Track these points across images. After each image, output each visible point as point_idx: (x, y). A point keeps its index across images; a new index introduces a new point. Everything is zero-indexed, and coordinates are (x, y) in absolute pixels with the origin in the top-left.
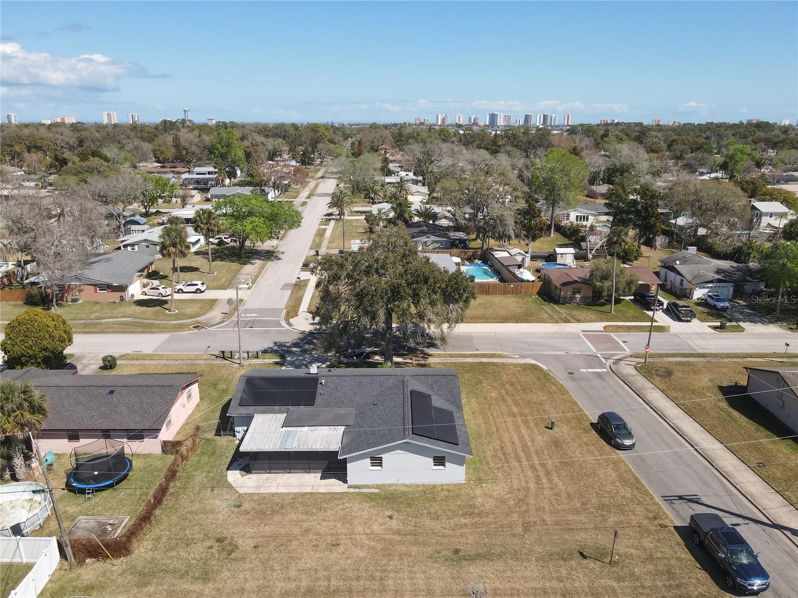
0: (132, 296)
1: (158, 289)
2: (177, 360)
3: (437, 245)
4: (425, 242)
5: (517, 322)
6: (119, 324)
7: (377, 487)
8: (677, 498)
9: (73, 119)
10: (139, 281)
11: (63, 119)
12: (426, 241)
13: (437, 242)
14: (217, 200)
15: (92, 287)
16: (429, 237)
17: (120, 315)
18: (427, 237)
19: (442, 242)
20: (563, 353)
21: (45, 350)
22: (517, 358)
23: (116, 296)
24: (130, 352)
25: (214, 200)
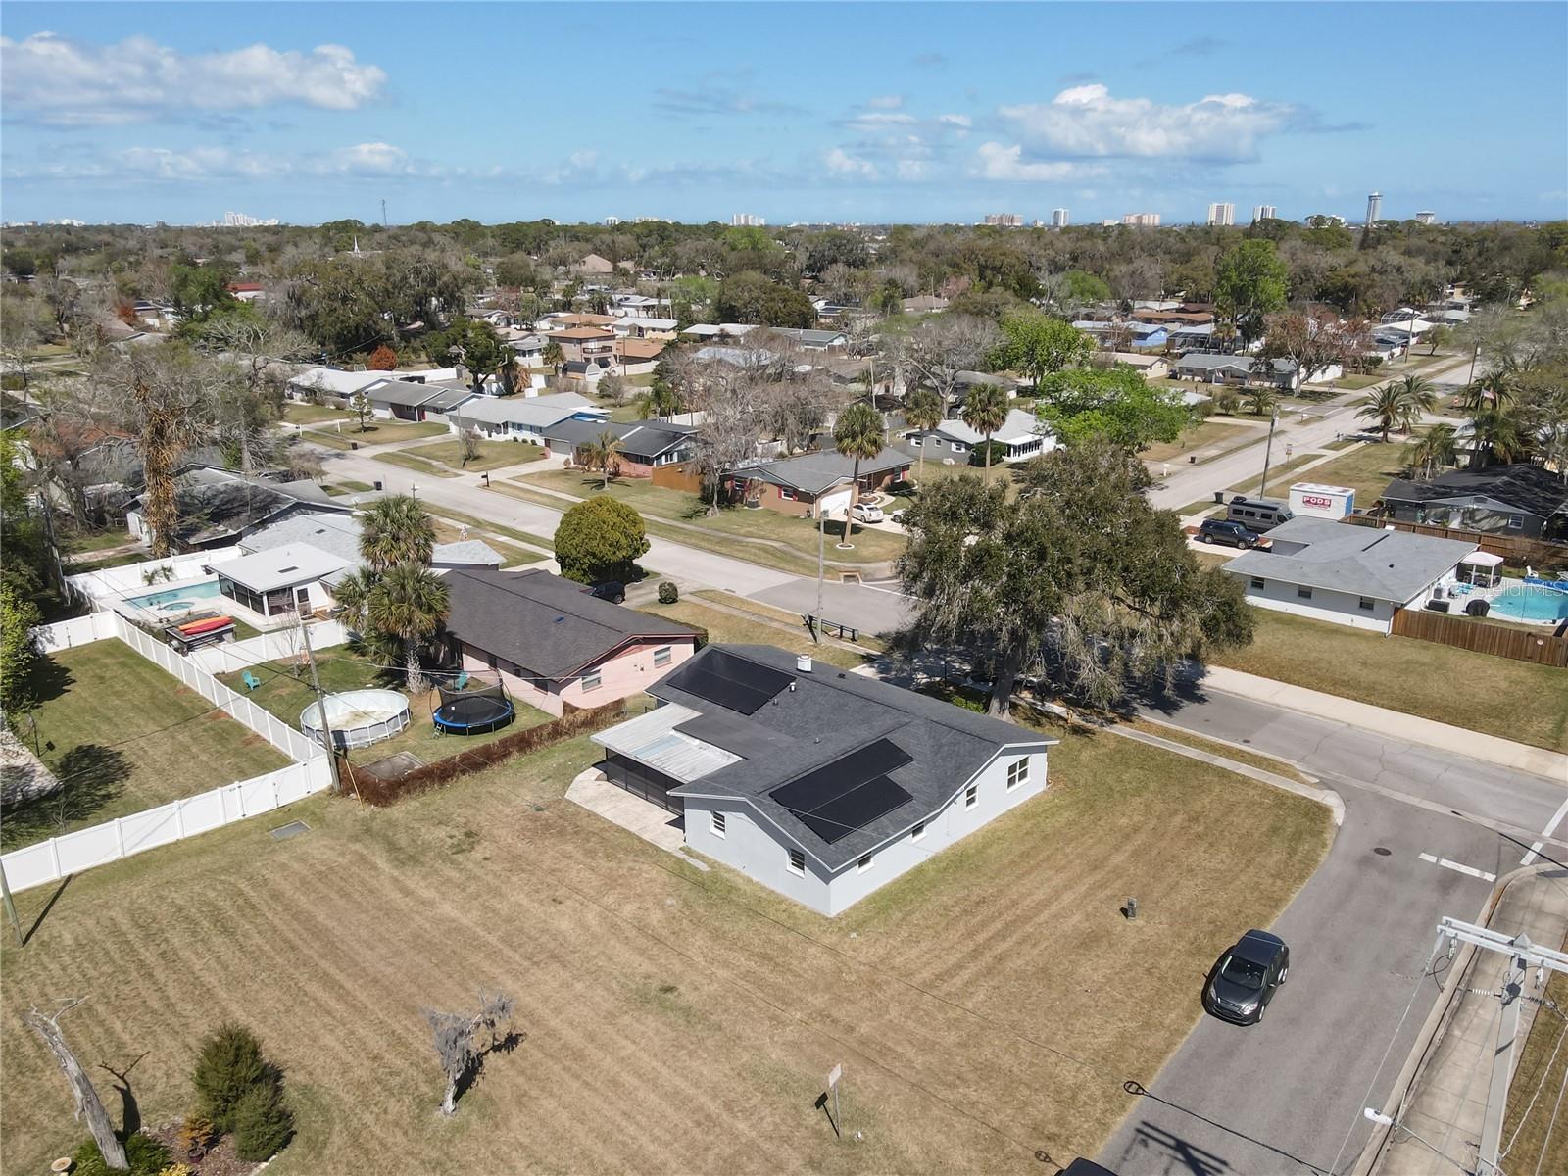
0: (826, 512)
1: (862, 508)
2: (753, 615)
3: (1503, 523)
4: (1472, 512)
5: (1439, 720)
6: (759, 549)
7: (713, 865)
8: (1172, 1142)
9: (1157, 217)
10: (849, 493)
11: (1139, 218)
12: (1474, 510)
13: (1504, 515)
14: (1189, 378)
15: (777, 488)
16: (1482, 500)
17: (775, 537)
18: (1478, 500)
19: (1516, 518)
20: (1446, 811)
21: (594, 555)
22: (1311, 785)
23: (799, 508)
24: (722, 589)
25: (1184, 378)
